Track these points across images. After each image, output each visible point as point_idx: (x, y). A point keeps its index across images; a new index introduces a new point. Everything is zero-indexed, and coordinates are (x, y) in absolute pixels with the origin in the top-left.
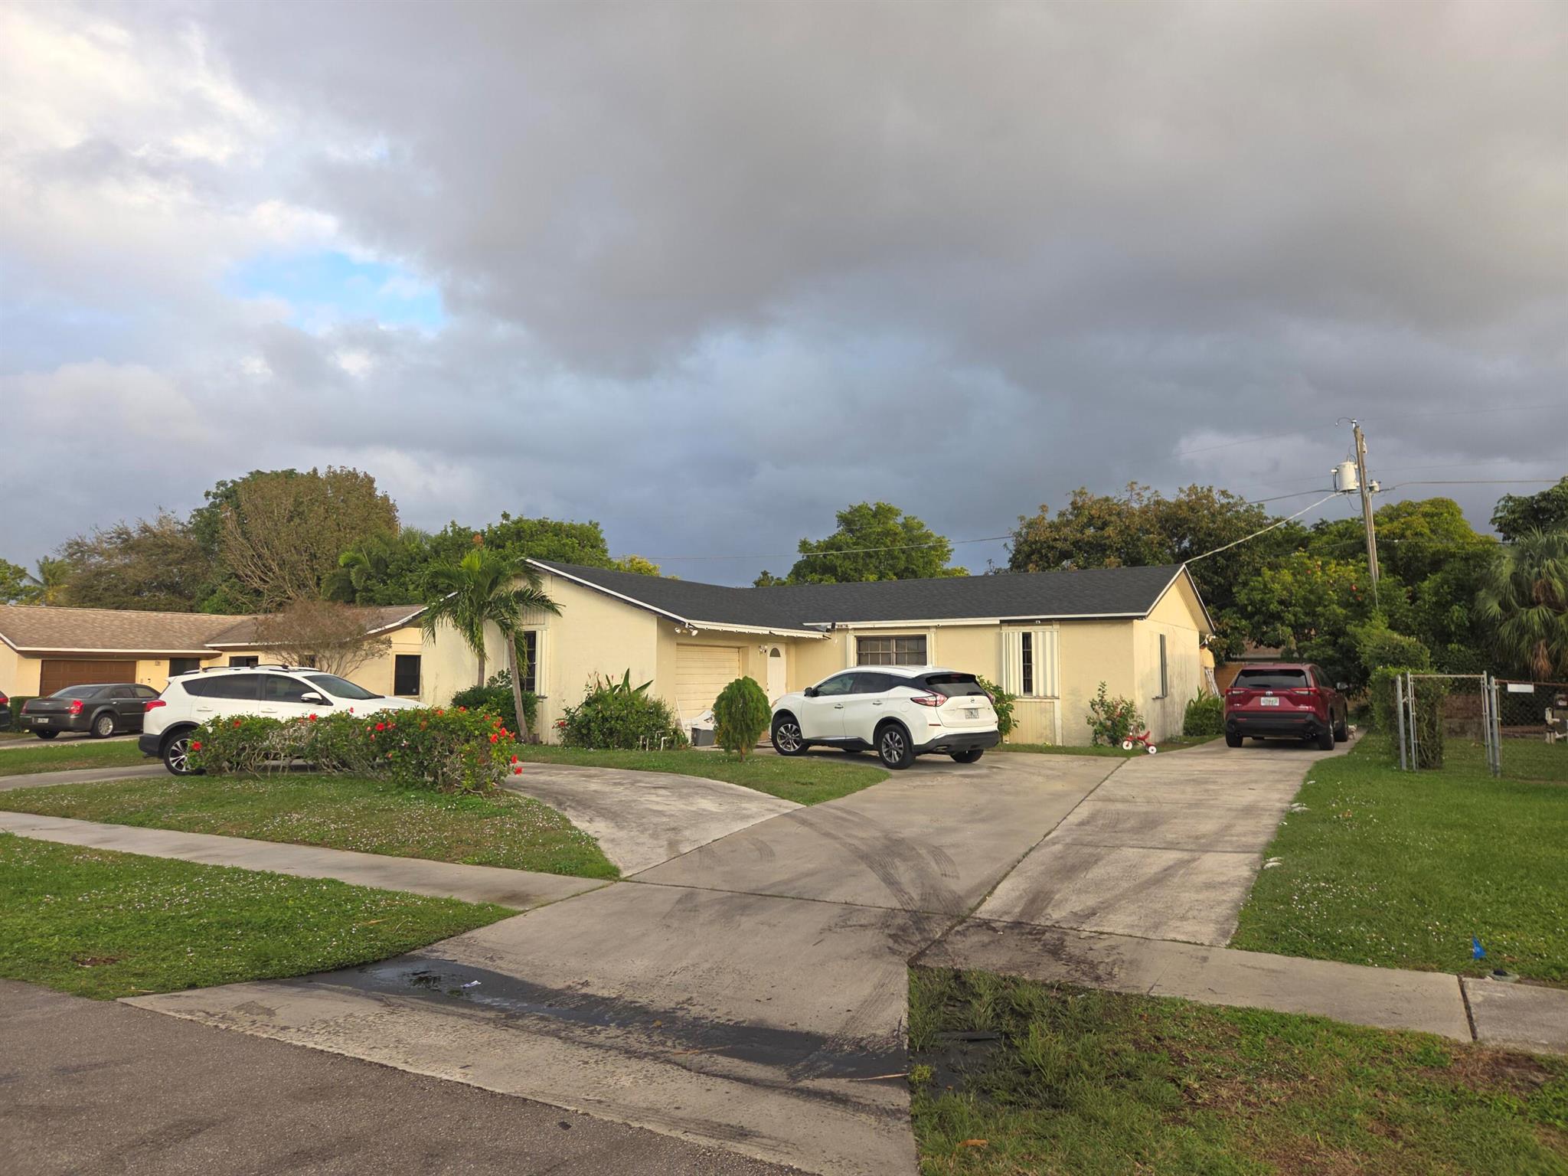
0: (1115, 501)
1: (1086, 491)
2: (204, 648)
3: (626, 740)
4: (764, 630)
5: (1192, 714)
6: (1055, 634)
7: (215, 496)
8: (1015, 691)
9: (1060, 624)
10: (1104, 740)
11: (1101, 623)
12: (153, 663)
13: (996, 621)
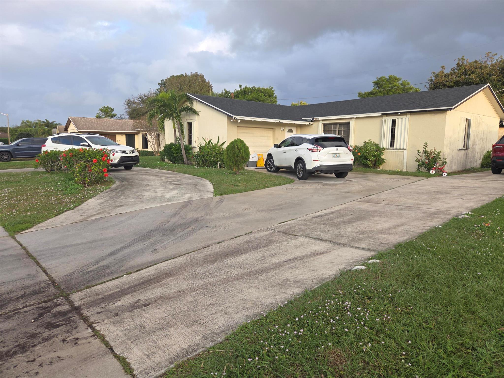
0: (479, 62)
1: (464, 58)
2: (134, 131)
3: (211, 164)
4: (277, 121)
5: (487, 158)
6: (407, 119)
7: (161, 84)
8: (386, 146)
9: (410, 115)
10: (423, 169)
11: (430, 113)
12: (120, 135)
13: (380, 114)
